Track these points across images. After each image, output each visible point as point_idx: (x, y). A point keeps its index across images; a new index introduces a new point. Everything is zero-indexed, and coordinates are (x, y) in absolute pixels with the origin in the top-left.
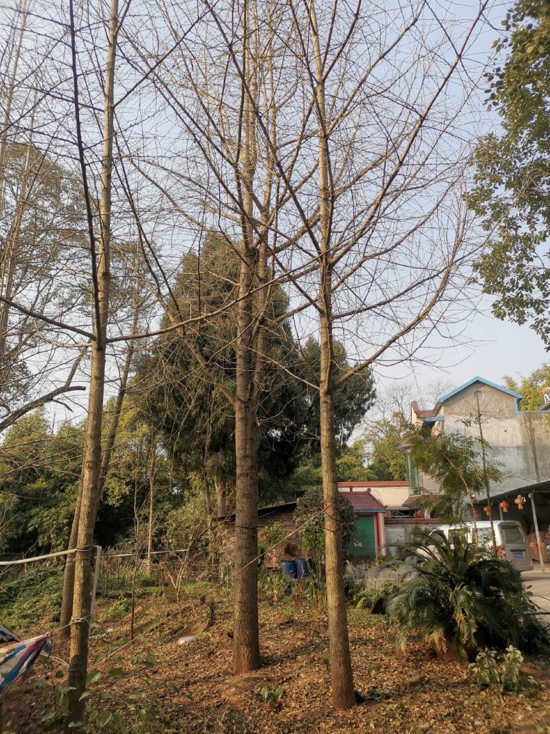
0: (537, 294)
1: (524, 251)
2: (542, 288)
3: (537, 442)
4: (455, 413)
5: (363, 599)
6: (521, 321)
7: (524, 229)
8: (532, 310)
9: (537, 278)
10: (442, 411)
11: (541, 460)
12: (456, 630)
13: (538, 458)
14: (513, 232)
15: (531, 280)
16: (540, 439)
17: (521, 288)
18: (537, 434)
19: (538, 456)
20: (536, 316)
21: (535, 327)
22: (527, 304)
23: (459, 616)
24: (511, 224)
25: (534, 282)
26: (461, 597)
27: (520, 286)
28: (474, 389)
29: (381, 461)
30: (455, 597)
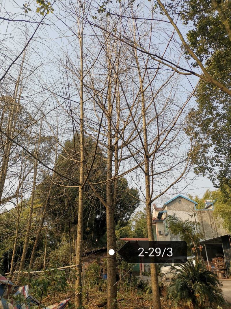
0: (209, 166)
1: (204, 149)
2: (211, 163)
3: (204, 222)
4: (171, 210)
5: (149, 289)
6: (204, 175)
7: (205, 142)
8: (208, 171)
9: (210, 160)
10: (166, 208)
11: (206, 230)
12: (196, 300)
13: (204, 229)
14: (201, 143)
15: (207, 160)
16: (205, 221)
17: (204, 163)
18: (204, 219)
19: (204, 228)
20: (209, 173)
21: (209, 178)
22: (206, 169)
23: (197, 295)
24: (200, 139)
25: (209, 161)
26: (198, 286)
27: (203, 162)
28: (178, 200)
29: (139, 229)
30: (195, 287)
